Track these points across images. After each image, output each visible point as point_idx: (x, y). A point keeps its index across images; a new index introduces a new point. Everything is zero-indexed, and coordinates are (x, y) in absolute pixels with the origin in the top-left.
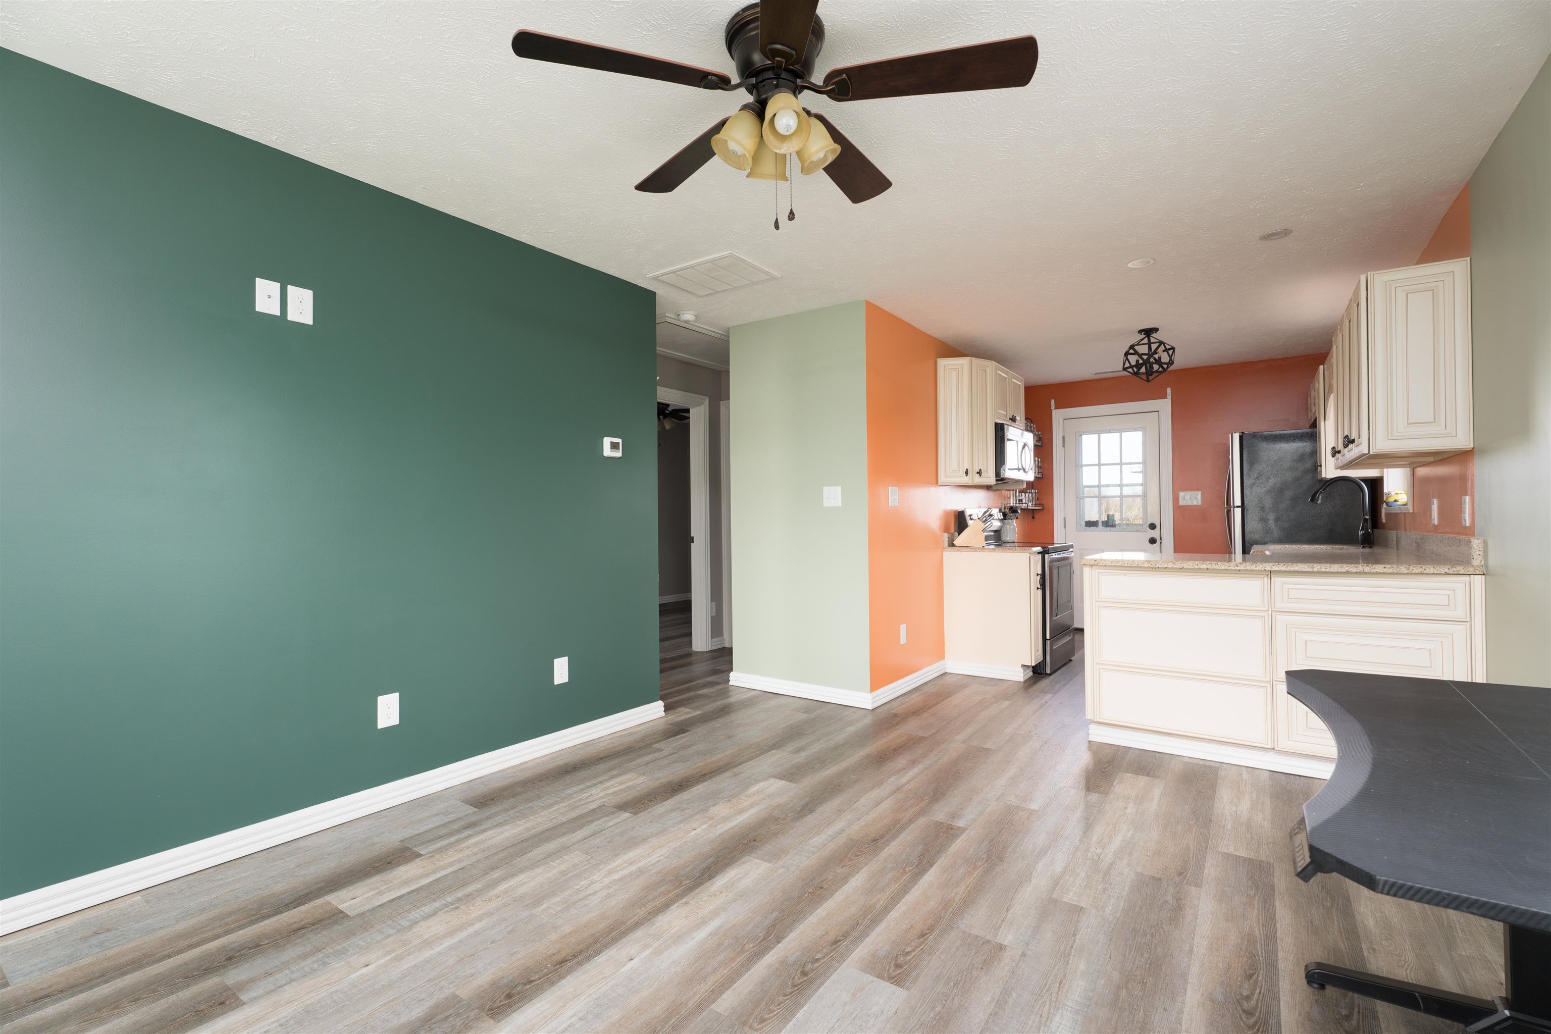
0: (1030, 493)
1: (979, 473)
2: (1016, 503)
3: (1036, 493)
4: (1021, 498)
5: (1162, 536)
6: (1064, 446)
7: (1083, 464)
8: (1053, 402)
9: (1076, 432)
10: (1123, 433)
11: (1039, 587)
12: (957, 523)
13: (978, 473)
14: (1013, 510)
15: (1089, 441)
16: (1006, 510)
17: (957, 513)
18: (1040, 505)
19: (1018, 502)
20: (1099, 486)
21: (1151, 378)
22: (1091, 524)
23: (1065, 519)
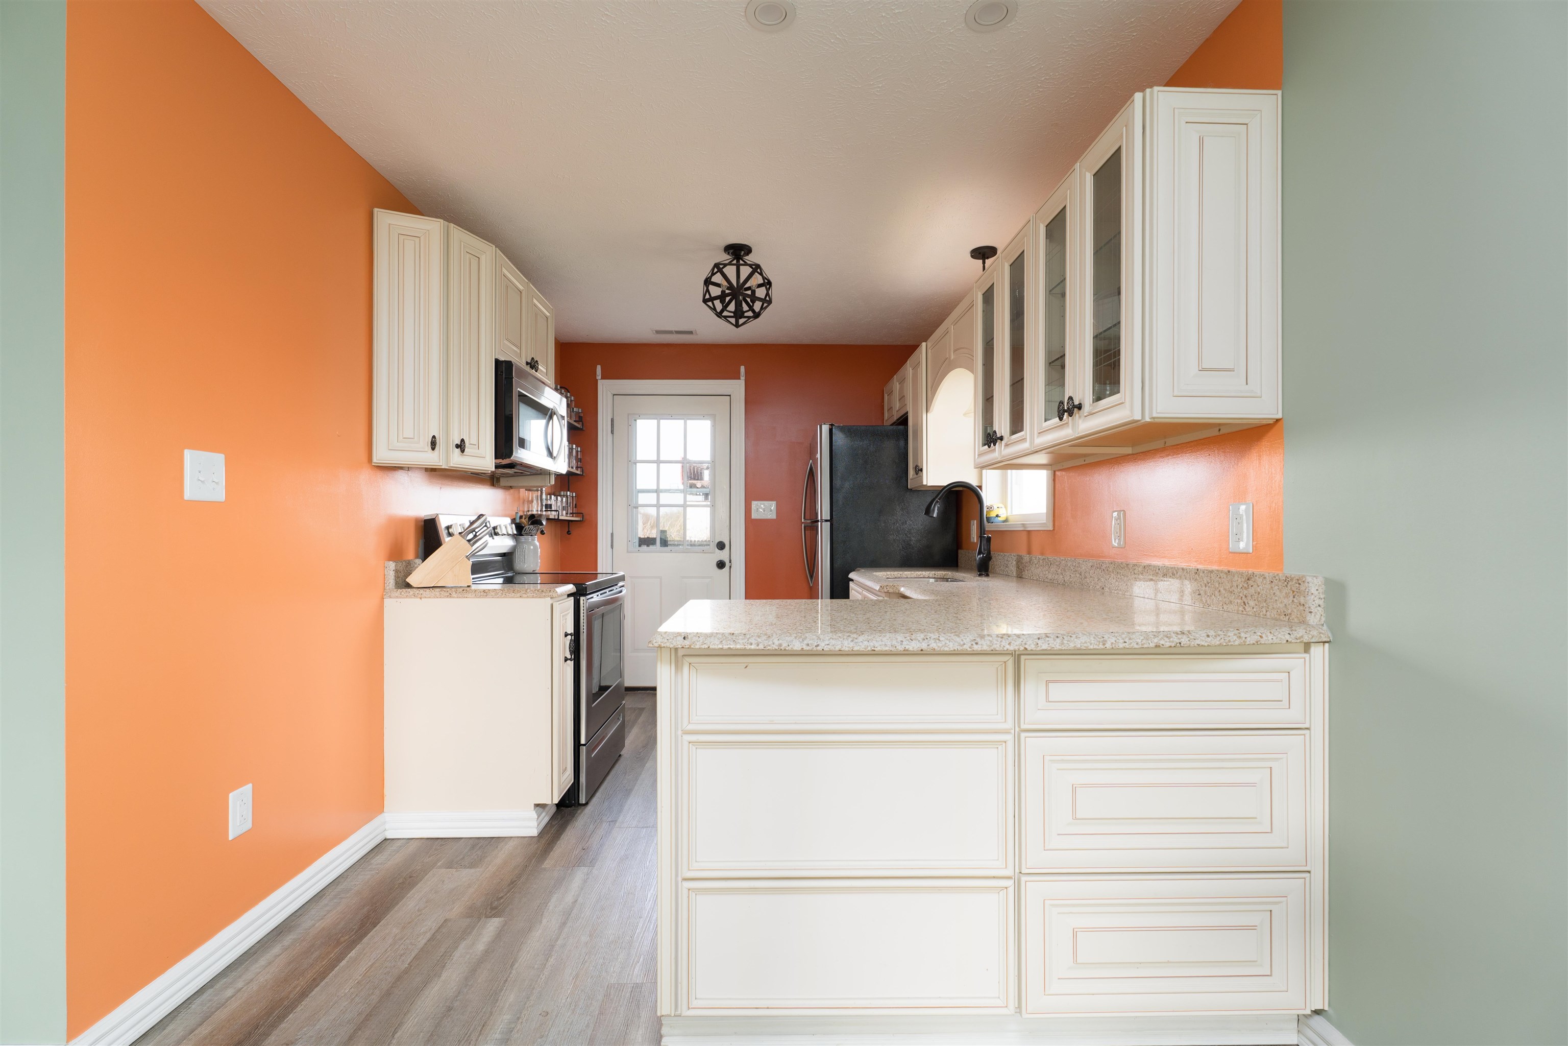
0: (564, 496)
1: (461, 446)
2: (541, 510)
3: (573, 497)
4: (549, 502)
5: (731, 559)
6: (612, 432)
7: (638, 459)
8: (599, 368)
9: (628, 415)
10: (688, 421)
11: (569, 657)
12: (421, 542)
13: (457, 446)
14: (534, 520)
15: (645, 428)
16: (523, 520)
17: (423, 523)
18: (578, 514)
19: (544, 509)
20: (657, 491)
21: (741, 321)
22: (646, 542)
23: (612, 535)
